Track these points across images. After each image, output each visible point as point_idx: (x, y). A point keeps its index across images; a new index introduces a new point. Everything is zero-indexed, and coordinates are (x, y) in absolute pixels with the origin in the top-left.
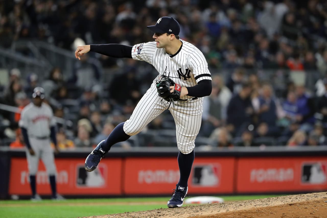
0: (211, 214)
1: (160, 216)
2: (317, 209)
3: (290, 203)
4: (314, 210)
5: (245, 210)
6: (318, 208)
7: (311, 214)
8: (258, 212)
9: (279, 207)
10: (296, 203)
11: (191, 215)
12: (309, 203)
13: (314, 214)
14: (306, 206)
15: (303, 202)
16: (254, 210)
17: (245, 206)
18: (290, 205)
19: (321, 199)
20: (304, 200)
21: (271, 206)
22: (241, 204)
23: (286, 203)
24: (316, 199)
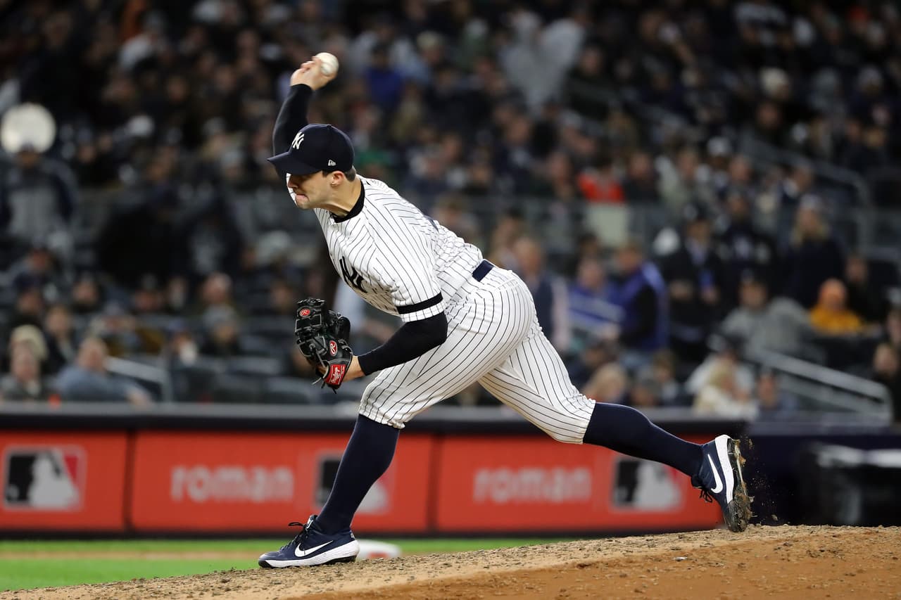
0: (366, 586)
1: (230, 592)
2: (653, 580)
3: (580, 562)
4: (645, 581)
5: (460, 578)
6: (655, 577)
7: (637, 591)
8: (493, 585)
9: (550, 571)
10: (598, 562)
11: (312, 590)
12: (631, 562)
13: (644, 591)
14: (624, 571)
15: (617, 559)
16: (483, 579)
17: (459, 567)
18: (582, 566)
19: (665, 552)
20: (618, 554)
21: (530, 567)
22: (447, 562)
23: (570, 561)
24: (652, 552)
